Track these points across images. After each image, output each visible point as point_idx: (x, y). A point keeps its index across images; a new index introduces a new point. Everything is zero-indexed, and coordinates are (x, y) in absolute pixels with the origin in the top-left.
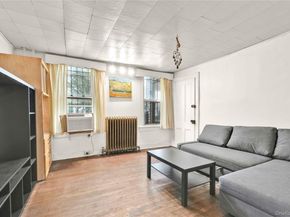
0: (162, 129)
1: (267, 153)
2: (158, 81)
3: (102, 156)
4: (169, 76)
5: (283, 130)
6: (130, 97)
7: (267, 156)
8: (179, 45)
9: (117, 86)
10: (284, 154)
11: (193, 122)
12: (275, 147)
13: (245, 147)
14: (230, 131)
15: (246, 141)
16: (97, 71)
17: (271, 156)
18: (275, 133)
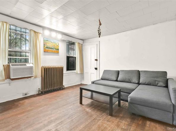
0: (77, 73)
1: (137, 82)
2: (73, 44)
3: (38, 95)
4: (81, 42)
5: (142, 71)
6: (58, 53)
7: (137, 84)
8: (100, 24)
9: (49, 45)
10: (144, 82)
11: (96, 69)
12: (140, 79)
13: (127, 80)
14: (118, 73)
15: (127, 77)
16: (35, 32)
17: (139, 84)
18: (139, 72)
